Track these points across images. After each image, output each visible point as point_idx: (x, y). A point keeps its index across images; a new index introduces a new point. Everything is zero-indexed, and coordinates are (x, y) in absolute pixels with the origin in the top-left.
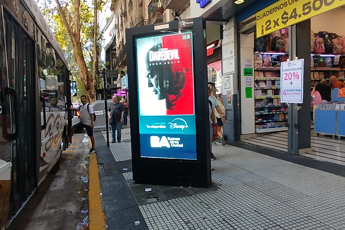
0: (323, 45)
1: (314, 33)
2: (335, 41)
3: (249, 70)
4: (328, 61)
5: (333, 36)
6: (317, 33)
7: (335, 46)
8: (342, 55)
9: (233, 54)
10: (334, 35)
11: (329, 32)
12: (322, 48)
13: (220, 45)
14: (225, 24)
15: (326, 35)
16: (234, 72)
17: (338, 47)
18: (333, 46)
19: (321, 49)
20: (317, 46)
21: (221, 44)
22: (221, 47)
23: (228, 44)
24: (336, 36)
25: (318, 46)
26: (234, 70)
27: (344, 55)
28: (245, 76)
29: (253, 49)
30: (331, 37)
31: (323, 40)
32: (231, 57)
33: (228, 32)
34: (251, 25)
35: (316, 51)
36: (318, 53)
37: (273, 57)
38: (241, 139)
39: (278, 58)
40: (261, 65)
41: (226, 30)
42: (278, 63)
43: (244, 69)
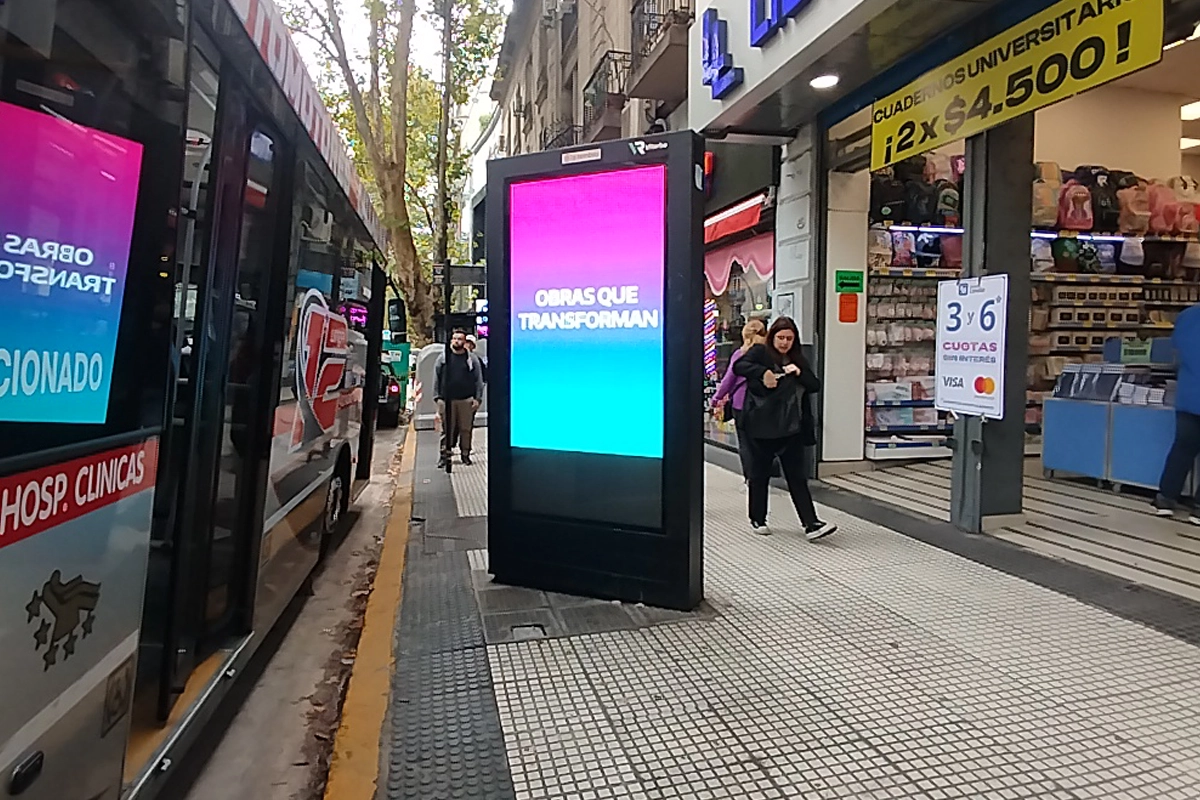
0: (1087, 205)
1: (1062, 171)
2: (1127, 195)
3: (853, 275)
4: (1104, 253)
5: (1123, 181)
6: (1073, 170)
7: (1129, 211)
8: (1148, 238)
9: (806, 230)
10: (1128, 177)
11: (1109, 169)
12: (1084, 214)
13: (772, 202)
14: (788, 144)
15: (1100, 177)
16: (807, 281)
17: (1136, 213)
18: (1119, 208)
19: (1080, 217)
20: (1068, 209)
21: (774, 202)
22: (775, 208)
23: (792, 199)
24: (1132, 181)
25: (1072, 208)
26: (807, 276)
27: (1157, 238)
28: (839, 293)
29: (867, 215)
30: (1117, 183)
31: (1087, 191)
32: (801, 239)
33: (794, 167)
34: (861, 146)
35: (1065, 224)
36: (1070, 230)
37: (922, 240)
38: (820, 475)
39: (936, 245)
40: (889, 263)
41: (790, 161)
42: (936, 258)
43: (837, 272)
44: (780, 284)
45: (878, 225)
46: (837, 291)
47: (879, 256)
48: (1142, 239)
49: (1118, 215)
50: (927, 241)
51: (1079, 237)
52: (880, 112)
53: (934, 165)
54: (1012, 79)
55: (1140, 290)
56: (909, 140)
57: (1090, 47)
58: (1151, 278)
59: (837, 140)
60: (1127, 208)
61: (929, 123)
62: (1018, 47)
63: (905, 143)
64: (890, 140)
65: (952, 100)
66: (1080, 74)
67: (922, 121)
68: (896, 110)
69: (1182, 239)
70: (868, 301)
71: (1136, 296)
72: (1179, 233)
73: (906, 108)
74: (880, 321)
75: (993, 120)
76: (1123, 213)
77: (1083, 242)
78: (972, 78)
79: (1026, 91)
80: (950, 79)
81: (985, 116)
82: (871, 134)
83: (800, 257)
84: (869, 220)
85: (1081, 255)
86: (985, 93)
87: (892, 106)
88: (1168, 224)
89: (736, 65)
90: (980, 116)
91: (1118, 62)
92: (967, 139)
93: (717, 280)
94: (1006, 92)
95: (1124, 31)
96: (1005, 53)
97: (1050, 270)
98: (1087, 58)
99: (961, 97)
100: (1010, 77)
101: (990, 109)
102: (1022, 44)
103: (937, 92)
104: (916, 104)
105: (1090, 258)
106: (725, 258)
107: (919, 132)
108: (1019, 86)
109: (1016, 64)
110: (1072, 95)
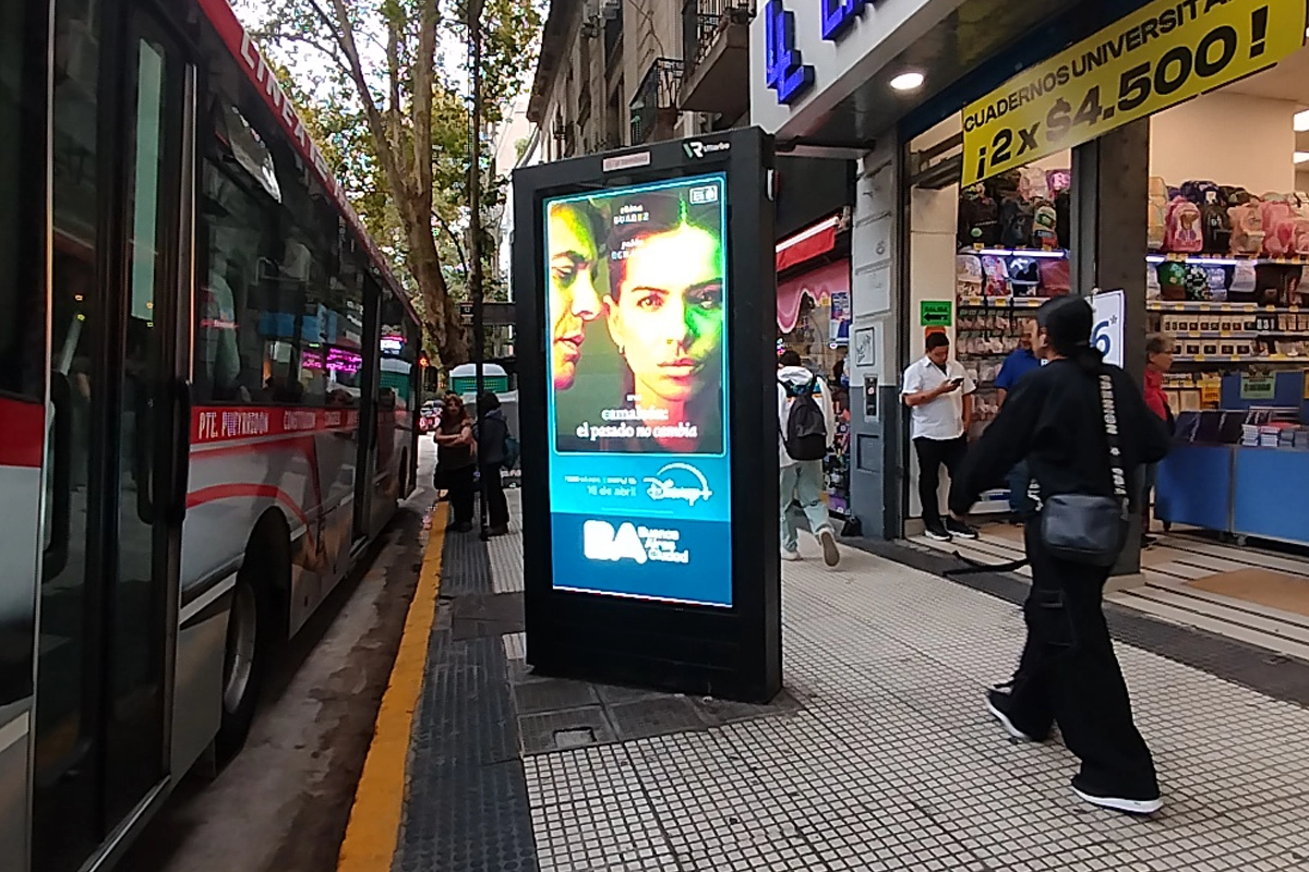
0: (1196, 225)
1: (1170, 188)
2: (1238, 213)
3: (941, 305)
4: (1214, 279)
5: (1233, 198)
6: (1179, 186)
7: (1241, 230)
8: (1263, 261)
9: (887, 255)
10: (1239, 193)
11: (1219, 185)
12: (1193, 235)
13: (847, 225)
14: (865, 157)
15: (1209, 193)
16: (889, 314)
17: (1250, 233)
18: (1231, 227)
19: (1188, 238)
20: (1175, 229)
21: (849, 224)
22: (850, 231)
23: (870, 220)
25: (1179, 228)
26: (888, 308)
27: (1271, 260)
28: (925, 327)
29: (955, 237)
30: (1226, 199)
31: (1196, 209)
32: (880, 265)
33: (872, 184)
34: (949, 157)
35: (1172, 246)
36: (1178, 253)
37: (1016, 266)
38: (906, 533)
39: (1032, 272)
40: (979, 292)
41: (868, 176)
42: (1031, 286)
43: (922, 302)
44: (858, 317)
45: (967, 249)
46: (923, 324)
47: (968, 284)
48: (1255, 262)
49: (1228, 236)
50: (1021, 268)
51: (1188, 261)
52: (971, 118)
53: (1028, 181)
54: (1125, 77)
55: (1253, 319)
56: (1004, 153)
57: (1218, 38)
58: (1264, 306)
59: (920, 151)
60: (1239, 226)
61: (1029, 132)
62: (1132, 40)
63: (1001, 154)
64: (983, 151)
65: (1055, 103)
66: (1206, 70)
67: (1020, 129)
68: (989, 117)
69: (1298, 262)
70: (958, 335)
71: (1249, 326)
72: (1296, 255)
73: (1001, 114)
74: (971, 357)
75: (1102, 127)
76: (1235, 233)
77: (1191, 265)
78: (1076, 78)
79: (1142, 91)
80: (1050, 80)
81: (1093, 121)
82: (962, 142)
83: (880, 286)
84: (957, 244)
85: (1189, 281)
86: (1093, 94)
87: (983, 111)
88: (1283, 246)
89: (805, 63)
90: (1088, 122)
91: (1252, 55)
92: (1073, 149)
93: (786, 316)
94: (1118, 94)
95: (1260, 18)
96: (1116, 47)
97: (1157, 298)
98: (1216, 51)
99: (1065, 100)
100: (1123, 75)
101: (1100, 113)
102: (1138, 37)
103: (1036, 95)
104: (1012, 109)
105: (1199, 284)
106: (795, 290)
107: (1017, 141)
108: (1134, 87)
109: (1129, 60)
110: (1196, 96)
